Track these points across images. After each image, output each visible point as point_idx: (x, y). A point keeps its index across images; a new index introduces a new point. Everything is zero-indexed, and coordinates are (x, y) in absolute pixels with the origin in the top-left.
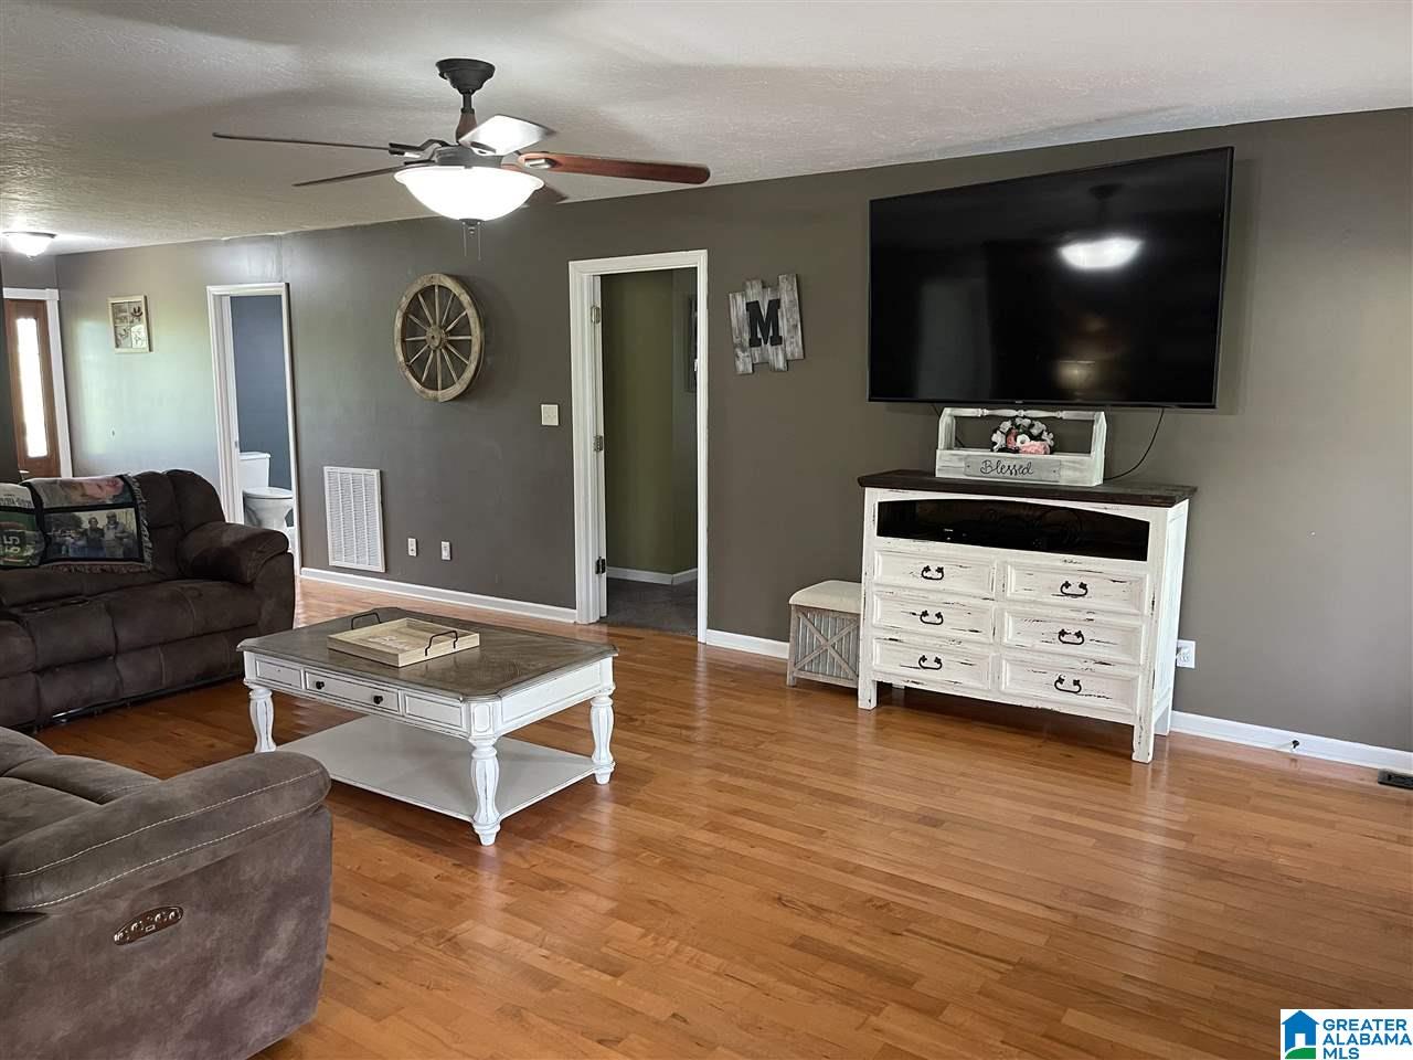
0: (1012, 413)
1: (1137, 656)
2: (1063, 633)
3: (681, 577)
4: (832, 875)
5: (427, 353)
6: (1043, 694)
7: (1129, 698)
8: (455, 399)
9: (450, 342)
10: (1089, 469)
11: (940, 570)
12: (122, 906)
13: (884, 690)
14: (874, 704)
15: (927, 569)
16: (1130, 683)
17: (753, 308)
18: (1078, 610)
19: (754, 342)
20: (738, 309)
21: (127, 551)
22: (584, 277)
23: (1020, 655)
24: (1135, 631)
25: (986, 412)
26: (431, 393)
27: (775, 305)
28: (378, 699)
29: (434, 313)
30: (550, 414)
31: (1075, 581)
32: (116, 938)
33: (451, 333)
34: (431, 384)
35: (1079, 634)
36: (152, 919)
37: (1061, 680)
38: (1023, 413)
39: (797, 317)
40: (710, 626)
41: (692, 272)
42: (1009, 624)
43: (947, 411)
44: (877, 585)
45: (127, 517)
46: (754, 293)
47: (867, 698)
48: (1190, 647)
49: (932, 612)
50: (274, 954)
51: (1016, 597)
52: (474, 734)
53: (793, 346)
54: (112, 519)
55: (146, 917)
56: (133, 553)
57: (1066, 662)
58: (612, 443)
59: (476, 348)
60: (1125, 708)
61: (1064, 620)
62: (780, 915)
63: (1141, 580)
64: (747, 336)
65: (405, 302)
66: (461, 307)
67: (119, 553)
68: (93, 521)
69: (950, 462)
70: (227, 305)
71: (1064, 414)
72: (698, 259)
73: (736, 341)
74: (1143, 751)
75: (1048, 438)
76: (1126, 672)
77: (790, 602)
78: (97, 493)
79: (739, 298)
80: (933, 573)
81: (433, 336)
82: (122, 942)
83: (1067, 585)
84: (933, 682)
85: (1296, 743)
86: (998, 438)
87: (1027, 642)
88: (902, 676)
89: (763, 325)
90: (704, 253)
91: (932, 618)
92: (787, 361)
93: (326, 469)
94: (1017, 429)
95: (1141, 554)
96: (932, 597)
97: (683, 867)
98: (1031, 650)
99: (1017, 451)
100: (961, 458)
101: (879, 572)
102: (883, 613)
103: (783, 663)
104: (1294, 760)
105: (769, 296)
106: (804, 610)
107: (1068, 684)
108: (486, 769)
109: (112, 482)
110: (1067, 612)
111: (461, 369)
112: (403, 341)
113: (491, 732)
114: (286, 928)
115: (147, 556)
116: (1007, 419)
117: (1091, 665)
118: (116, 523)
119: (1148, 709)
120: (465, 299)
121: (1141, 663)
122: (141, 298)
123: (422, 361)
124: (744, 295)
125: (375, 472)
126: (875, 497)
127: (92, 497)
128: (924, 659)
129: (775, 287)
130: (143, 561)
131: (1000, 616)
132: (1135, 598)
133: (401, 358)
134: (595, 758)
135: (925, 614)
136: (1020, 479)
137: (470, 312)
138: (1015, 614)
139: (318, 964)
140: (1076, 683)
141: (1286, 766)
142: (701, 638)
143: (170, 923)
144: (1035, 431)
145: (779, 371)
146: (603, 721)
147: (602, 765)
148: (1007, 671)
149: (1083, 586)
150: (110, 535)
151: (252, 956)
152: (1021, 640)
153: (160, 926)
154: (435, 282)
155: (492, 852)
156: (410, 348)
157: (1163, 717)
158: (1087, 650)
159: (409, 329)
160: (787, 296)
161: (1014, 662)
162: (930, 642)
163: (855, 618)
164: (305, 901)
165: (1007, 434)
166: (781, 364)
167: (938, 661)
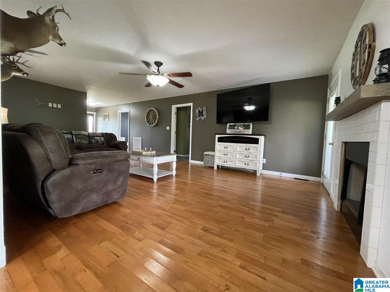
0: (238, 124)
1: (257, 159)
2: (246, 156)
3: (187, 156)
4: (210, 186)
5: (150, 120)
6: (243, 166)
7: (256, 166)
8: (154, 126)
9: (154, 118)
10: (250, 131)
11: (227, 147)
12: (93, 166)
13: (218, 166)
14: (216, 169)
15: (225, 147)
16: (256, 163)
17: (199, 111)
18: (248, 152)
19: (199, 116)
20: (197, 111)
21: (102, 143)
22: (174, 108)
23: (239, 160)
24: (257, 155)
25: (234, 124)
26: (150, 125)
27: (203, 110)
28: (139, 159)
29: (151, 114)
30: (168, 128)
31: (248, 148)
32: (92, 172)
33: (154, 116)
34: (150, 124)
35: (248, 156)
36: (98, 171)
37: (245, 163)
38: (239, 124)
39: (206, 112)
40: (191, 160)
41: (190, 107)
42: (238, 155)
43: (228, 124)
44: (218, 150)
45: (102, 138)
46: (199, 109)
47: (216, 168)
48: (265, 160)
49: (226, 154)
50: (119, 183)
51: (239, 151)
52: (154, 163)
53: (205, 116)
54: (100, 138)
55: (97, 170)
56: (103, 144)
57: (246, 160)
58: (177, 133)
59: (157, 118)
60: (255, 167)
61: (246, 154)
62: (202, 190)
63: (258, 147)
64: (198, 115)
65: (147, 112)
66: (156, 112)
67: (101, 144)
68: (97, 139)
69: (229, 131)
70: (121, 114)
71: (246, 124)
72: (191, 104)
73: (197, 116)
74: (258, 174)
75: (243, 128)
76: (256, 162)
77: (204, 153)
78: (98, 135)
79: (197, 110)
80: (226, 148)
81: (151, 117)
82: (92, 173)
83: (246, 148)
84: (226, 165)
85: (281, 174)
86: (236, 127)
87: (240, 158)
88: (221, 163)
89: (201, 113)
90: (192, 103)
91: (226, 155)
92: (204, 119)
93: (134, 138)
94: (239, 126)
95: (258, 143)
96: (226, 151)
97: (187, 185)
98: (241, 159)
99: (239, 129)
100: (230, 131)
101: (218, 148)
102: (218, 154)
103: (202, 165)
104: (281, 177)
105: (202, 109)
106: (206, 155)
107: (247, 164)
108: (156, 169)
109: (101, 133)
110: (246, 153)
111: (155, 121)
112: (146, 118)
113: (157, 163)
114: (121, 179)
115: (105, 145)
116: (237, 125)
117: (250, 161)
118: (101, 139)
119: (259, 167)
120: (156, 111)
121: (258, 160)
122: (108, 113)
123: (149, 121)
124: (198, 109)
125: (141, 138)
126: (217, 136)
127: (97, 135)
128: (224, 161)
129: (203, 108)
130: (104, 145)
131: (236, 154)
132: (257, 150)
133: (146, 120)
134: (173, 171)
135: (225, 154)
136: (239, 133)
137: (157, 113)
138: (239, 153)
139: (126, 187)
140: (248, 164)
141: (279, 178)
142: (190, 162)
143: (101, 172)
144: (241, 127)
145: (203, 120)
146: (174, 165)
147: (174, 173)
148: (237, 162)
149: (249, 149)
150: (100, 141)
151: (115, 183)
152: (240, 157)
153: (99, 172)
154: (152, 109)
155: (156, 182)
156: (147, 119)
157: (261, 170)
158: (250, 158)
159: (147, 116)
160: (205, 109)
161: (238, 161)
162: (225, 158)
163: (214, 156)
164: (124, 175)
165: (237, 127)
166: (203, 119)
167: (227, 161)
